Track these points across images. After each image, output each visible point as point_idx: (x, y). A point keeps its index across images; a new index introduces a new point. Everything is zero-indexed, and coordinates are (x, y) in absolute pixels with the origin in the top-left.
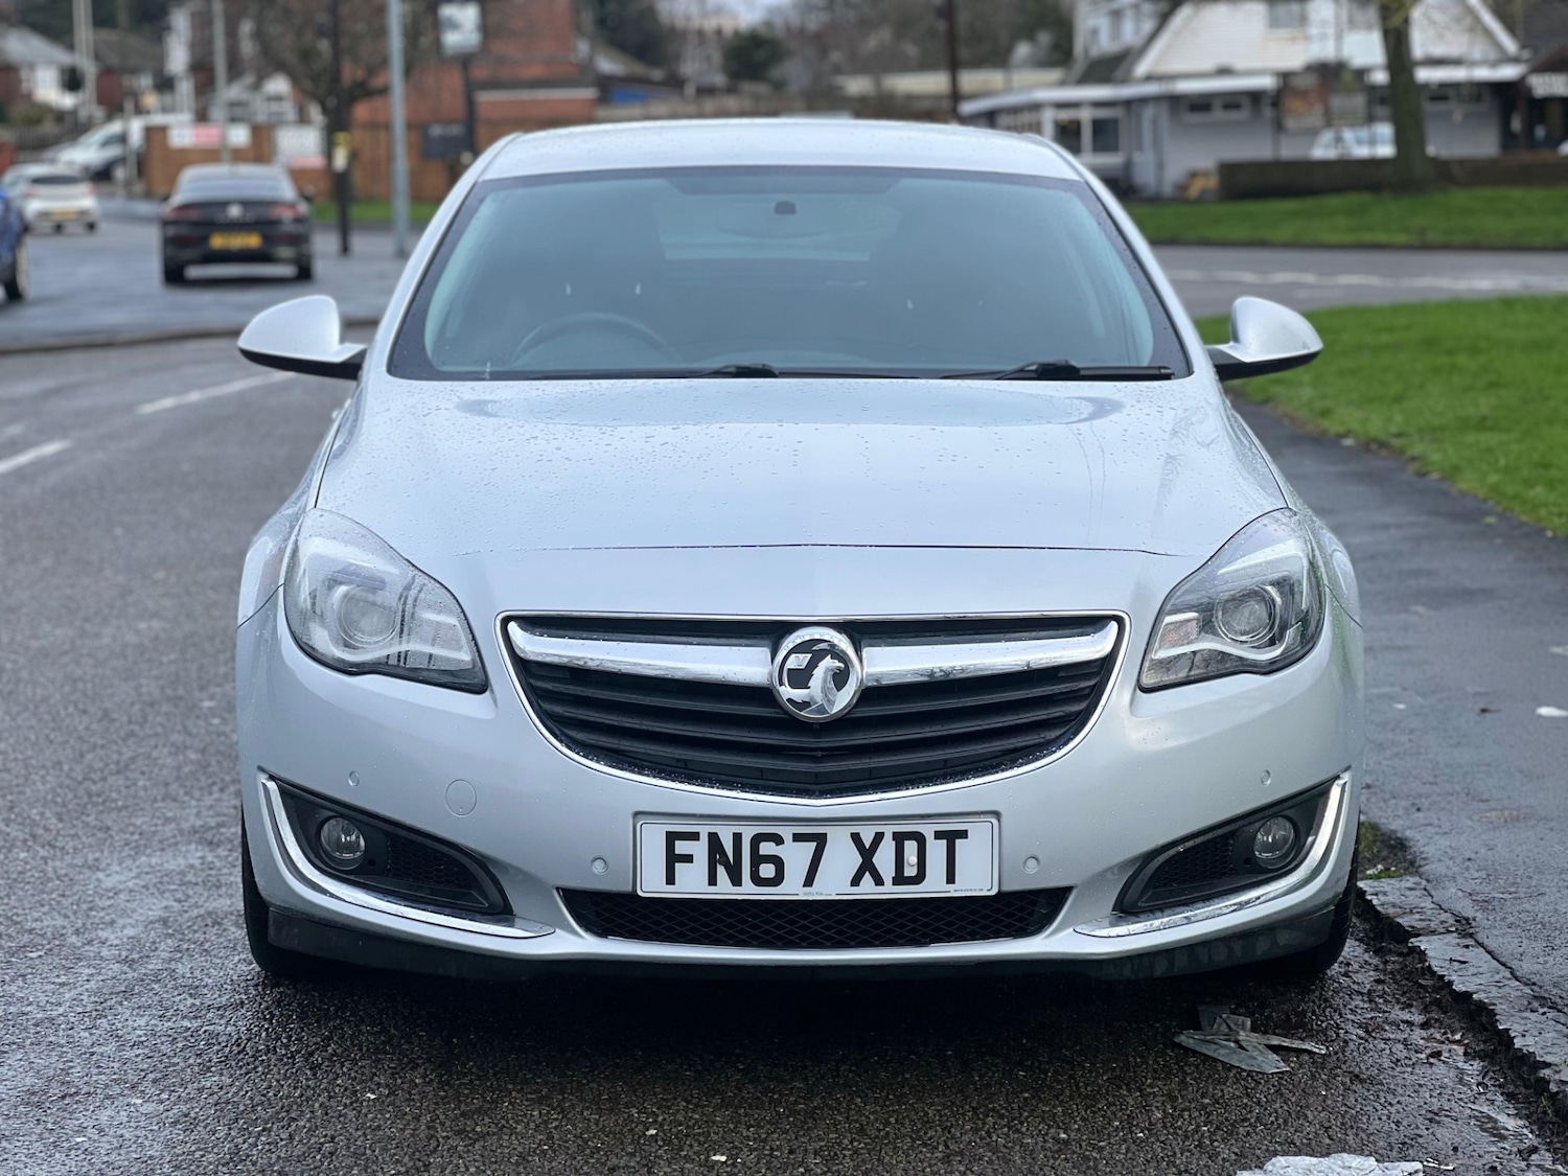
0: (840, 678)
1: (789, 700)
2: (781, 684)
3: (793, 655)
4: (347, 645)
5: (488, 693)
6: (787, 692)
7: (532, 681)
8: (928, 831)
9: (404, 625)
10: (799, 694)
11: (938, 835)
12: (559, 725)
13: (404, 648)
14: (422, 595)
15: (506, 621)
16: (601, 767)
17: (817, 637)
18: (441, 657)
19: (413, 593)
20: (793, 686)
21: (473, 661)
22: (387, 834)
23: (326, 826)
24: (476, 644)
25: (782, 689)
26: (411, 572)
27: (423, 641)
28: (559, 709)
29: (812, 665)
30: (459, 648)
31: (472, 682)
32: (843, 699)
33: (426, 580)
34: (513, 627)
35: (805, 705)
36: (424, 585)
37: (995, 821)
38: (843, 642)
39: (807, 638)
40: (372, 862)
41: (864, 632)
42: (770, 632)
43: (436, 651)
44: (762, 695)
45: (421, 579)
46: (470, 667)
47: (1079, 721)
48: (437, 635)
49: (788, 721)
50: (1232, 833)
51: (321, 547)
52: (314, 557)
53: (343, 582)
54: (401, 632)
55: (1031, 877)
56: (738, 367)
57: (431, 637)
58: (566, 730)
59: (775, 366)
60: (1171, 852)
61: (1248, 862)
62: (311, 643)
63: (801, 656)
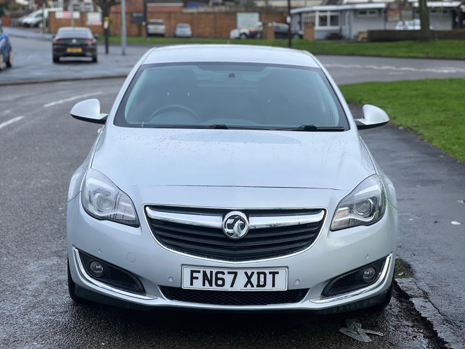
0: (242, 226)
1: (228, 233)
2: (225, 228)
3: (229, 220)
4: (99, 211)
5: (139, 228)
6: (227, 230)
7: (153, 225)
8: (267, 271)
9: (115, 206)
10: (230, 231)
11: (270, 273)
12: (160, 238)
13: (115, 213)
14: (121, 198)
15: (145, 206)
16: (172, 251)
17: (236, 214)
18: (126, 216)
19: (119, 197)
20: (228, 228)
21: (135, 217)
22: (110, 267)
23: (92, 264)
24: (137, 213)
25: (225, 229)
26: (118, 190)
27: (121, 211)
28: (160, 233)
29: (234, 222)
30: (131, 214)
31: (135, 224)
32: (244, 232)
33: (122, 193)
34: (147, 208)
35: (232, 234)
36: (122, 194)
37: (287, 269)
38: (243, 216)
39: (233, 215)
40: (105, 275)
41: (250, 213)
42: (223, 212)
43: (125, 214)
44: (219, 231)
45: (121, 192)
46: (135, 219)
47: (312, 240)
48: (125, 209)
49: (227, 239)
50: (357, 273)
51: (92, 181)
52: (91, 184)
53: (98, 193)
54: (115, 208)
55: (297, 285)
56: (216, 125)
57: (123, 210)
58: (162, 239)
59: (227, 124)
60: (339, 278)
61: (361, 280)
62: (88, 210)
63: (231, 220)
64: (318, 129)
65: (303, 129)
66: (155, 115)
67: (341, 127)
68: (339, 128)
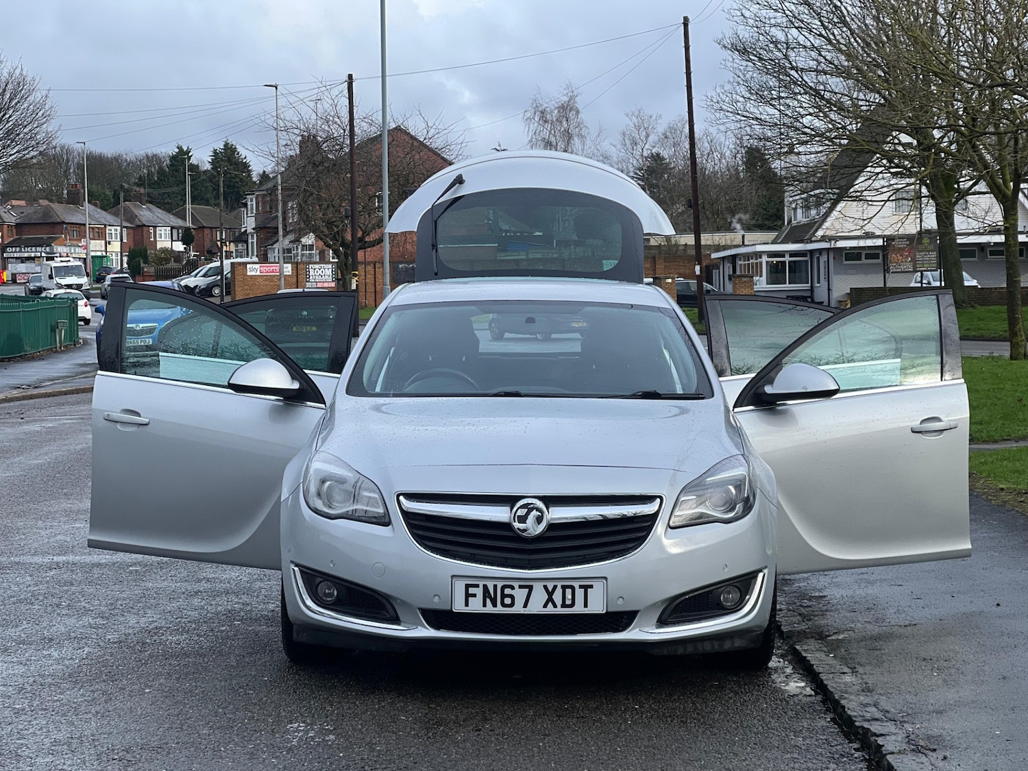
0: (539, 520)
1: (518, 528)
3: (520, 510)
4: (331, 507)
5: (390, 526)
6: (517, 525)
7: (410, 521)
8: (576, 584)
9: (355, 498)
10: (522, 526)
11: (581, 587)
12: (420, 539)
13: (355, 507)
14: (363, 485)
15: (398, 496)
16: (438, 556)
17: (530, 502)
18: (371, 511)
19: (359, 484)
20: (519, 523)
21: (384, 512)
22: (347, 587)
23: (320, 585)
24: (386, 505)
25: (514, 524)
26: (358, 475)
27: (363, 505)
28: (421, 533)
29: (528, 514)
30: (378, 508)
31: (384, 521)
32: (541, 528)
33: (364, 479)
34: (401, 498)
35: (525, 530)
36: (363, 481)
37: (605, 581)
38: (540, 504)
39: (526, 503)
40: (340, 601)
41: (550, 501)
42: (510, 500)
43: (368, 508)
44: (507, 526)
45: (362, 478)
46: (383, 515)
47: (641, 540)
48: (369, 502)
49: (518, 537)
50: (711, 592)
51: (319, 466)
52: (317, 470)
53: (328, 481)
54: (354, 501)
55: (620, 606)
57: (366, 502)
58: (424, 542)
60: (683, 598)
61: (718, 604)
62: (314, 506)
63: (523, 510)
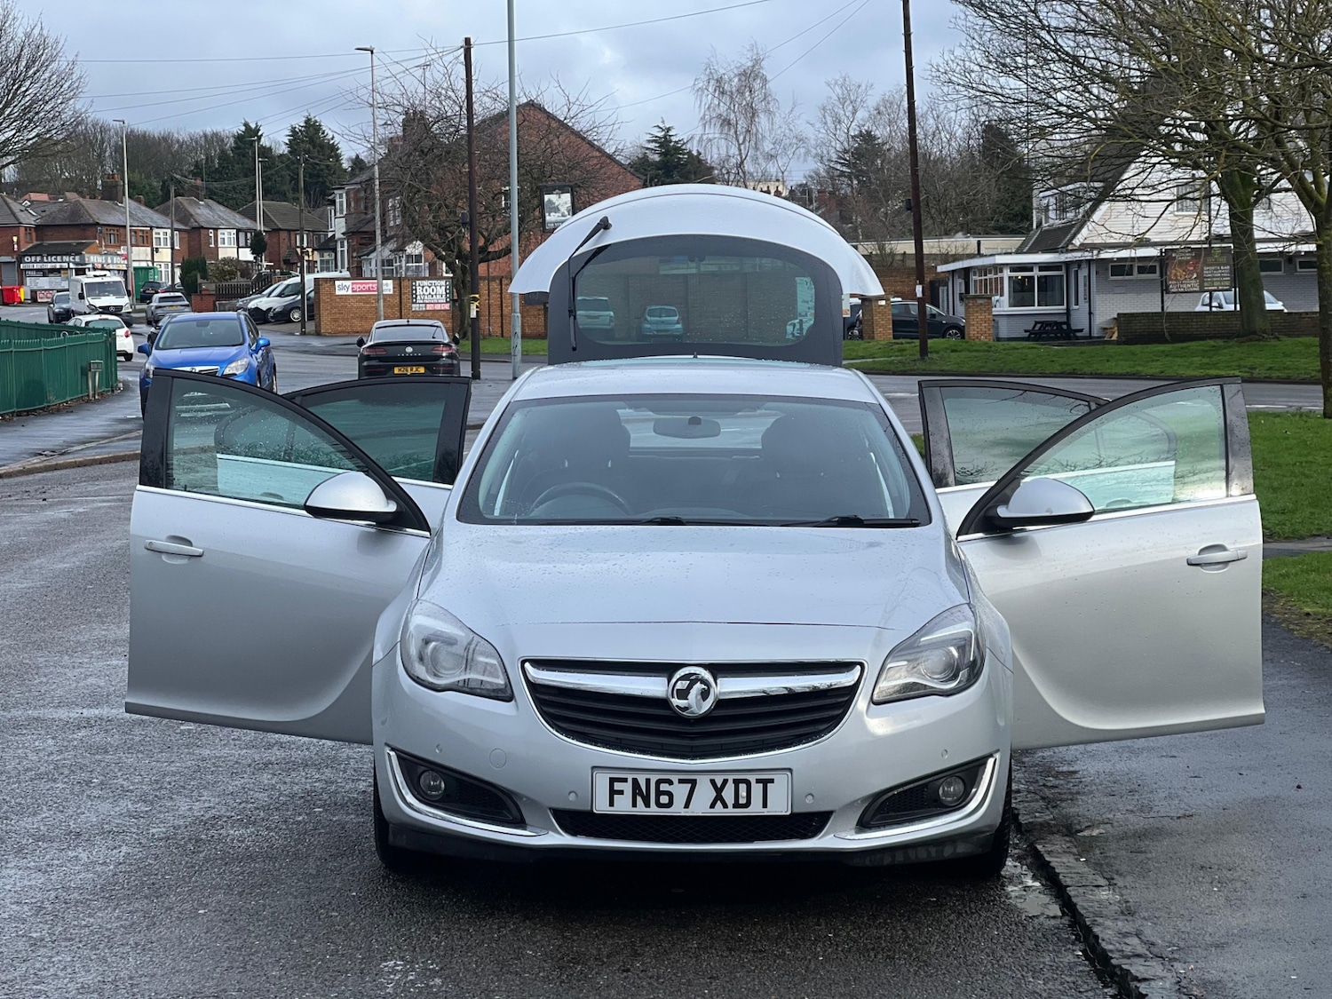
0: (705, 694)
1: (677, 706)
2: (673, 697)
3: (679, 682)
4: (435, 675)
5: (513, 702)
6: (676, 702)
7: (538, 695)
8: (752, 778)
9: (468, 664)
10: (682, 703)
11: (758, 781)
12: (552, 719)
13: (466, 677)
14: (478, 648)
15: (523, 662)
16: (574, 742)
17: (692, 672)
18: (488, 682)
19: (472, 646)
20: (678, 699)
21: (506, 683)
22: (457, 780)
23: (423, 777)
24: (507, 675)
25: (673, 700)
26: (472, 635)
27: (478, 673)
28: (552, 710)
29: (690, 687)
30: (498, 677)
31: (505, 695)
32: (707, 705)
33: (480, 639)
34: (527, 665)
35: (686, 709)
36: (479, 642)
37: (789, 774)
38: (706, 675)
39: (687, 672)
40: (448, 796)
41: (719, 670)
42: (667, 669)
43: (485, 678)
44: (663, 703)
45: (476, 638)
46: (503, 687)
47: (837, 720)
48: (486, 669)
49: (677, 717)
50: (926, 785)
51: (421, 621)
52: (418, 626)
53: (433, 641)
54: (466, 668)
55: (809, 805)
56: (662, 519)
57: (482, 671)
58: (557, 723)
59: (684, 517)
60: (890, 794)
61: (936, 801)
62: (416, 674)
63: (684, 682)
64: (865, 522)
65: (836, 524)
66: (541, 503)
67: (912, 520)
68: (910, 522)
